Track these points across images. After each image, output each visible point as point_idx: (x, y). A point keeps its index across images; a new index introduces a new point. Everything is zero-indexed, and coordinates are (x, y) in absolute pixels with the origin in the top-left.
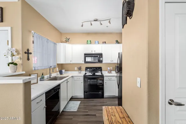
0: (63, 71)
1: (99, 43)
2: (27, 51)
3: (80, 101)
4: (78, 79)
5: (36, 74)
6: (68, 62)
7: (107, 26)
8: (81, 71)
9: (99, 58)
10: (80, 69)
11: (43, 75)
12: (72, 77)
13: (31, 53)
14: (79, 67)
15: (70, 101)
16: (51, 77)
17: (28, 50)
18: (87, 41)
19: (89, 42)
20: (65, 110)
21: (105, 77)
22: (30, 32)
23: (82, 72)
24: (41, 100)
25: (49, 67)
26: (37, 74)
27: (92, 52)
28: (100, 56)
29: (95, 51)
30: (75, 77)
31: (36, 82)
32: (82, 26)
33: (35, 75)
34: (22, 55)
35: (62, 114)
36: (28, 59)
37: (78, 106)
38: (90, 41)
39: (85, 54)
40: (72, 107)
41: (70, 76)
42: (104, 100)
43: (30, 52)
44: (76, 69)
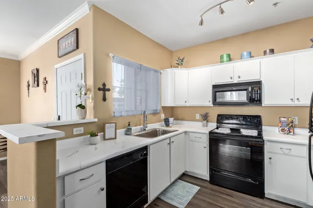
0: (171, 120)
1: (251, 57)
2: (102, 87)
3: (199, 188)
4: (197, 139)
5: (114, 124)
6: (180, 103)
7: (275, 4)
8: (207, 121)
9: (251, 92)
10: (205, 118)
11: (129, 125)
12: (186, 132)
13: (109, 90)
14: (204, 112)
15: (179, 181)
16: (147, 129)
17: (104, 85)
18: (222, 57)
19: (225, 58)
20: (162, 198)
21: (268, 143)
22: (108, 55)
23: (210, 124)
24: (93, 175)
25: (143, 113)
26: (116, 123)
27: (232, 80)
28: (252, 89)
29: (239, 77)
30: (190, 133)
31: (114, 137)
32: (201, 23)
33: (112, 124)
34: (95, 93)
35: (155, 205)
36: (104, 99)
37: (191, 197)
38: (229, 56)
39: (214, 87)
40: (178, 195)
41: (181, 130)
42: (262, 204)
43: (107, 87)
44: (198, 116)
